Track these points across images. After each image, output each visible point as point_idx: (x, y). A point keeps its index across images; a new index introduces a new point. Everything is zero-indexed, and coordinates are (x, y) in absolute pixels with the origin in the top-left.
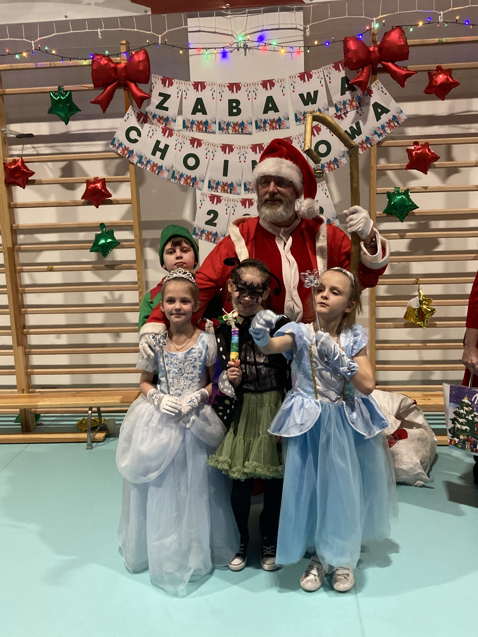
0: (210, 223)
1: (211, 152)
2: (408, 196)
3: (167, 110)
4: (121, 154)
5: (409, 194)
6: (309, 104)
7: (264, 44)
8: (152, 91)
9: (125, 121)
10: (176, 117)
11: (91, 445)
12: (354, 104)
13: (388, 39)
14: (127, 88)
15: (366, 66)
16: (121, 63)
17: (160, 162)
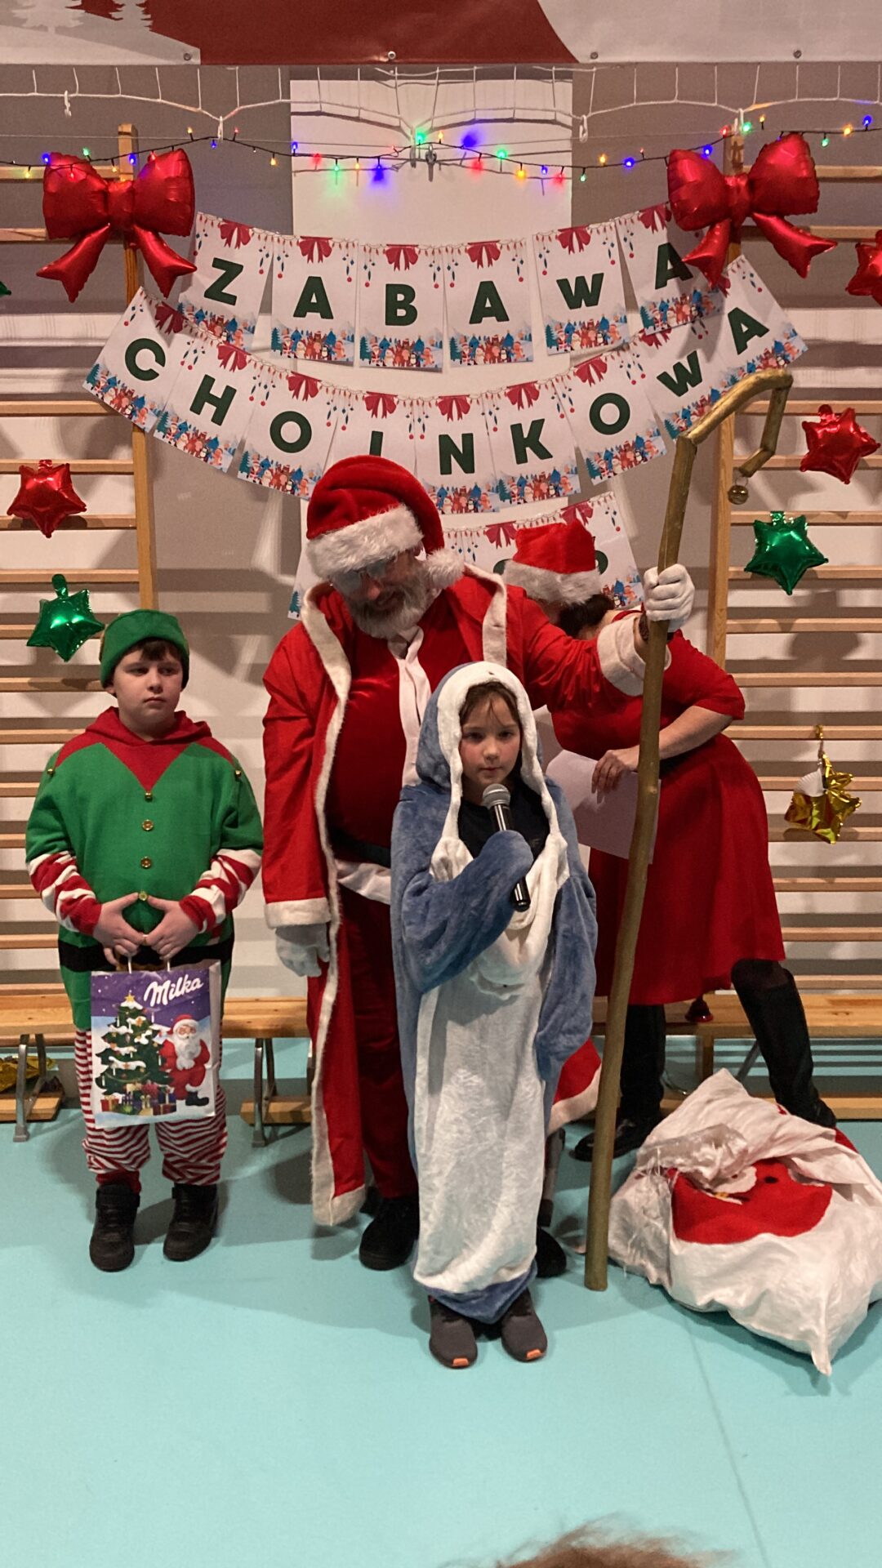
1: (340, 410)
2: (803, 534)
3: (234, 304)
4: (112, 406)
5: (807, 528)
6: (580, 306)
7: (478, 155)
8: (195, 253)
9: (126, 324)
10: (255, 321)
11: (26, 1129)
12: (686, 309)
13: (772, 162)
14: (131, 240)
15: (719, 221)
16: (119, 179)
17: (211, 430)
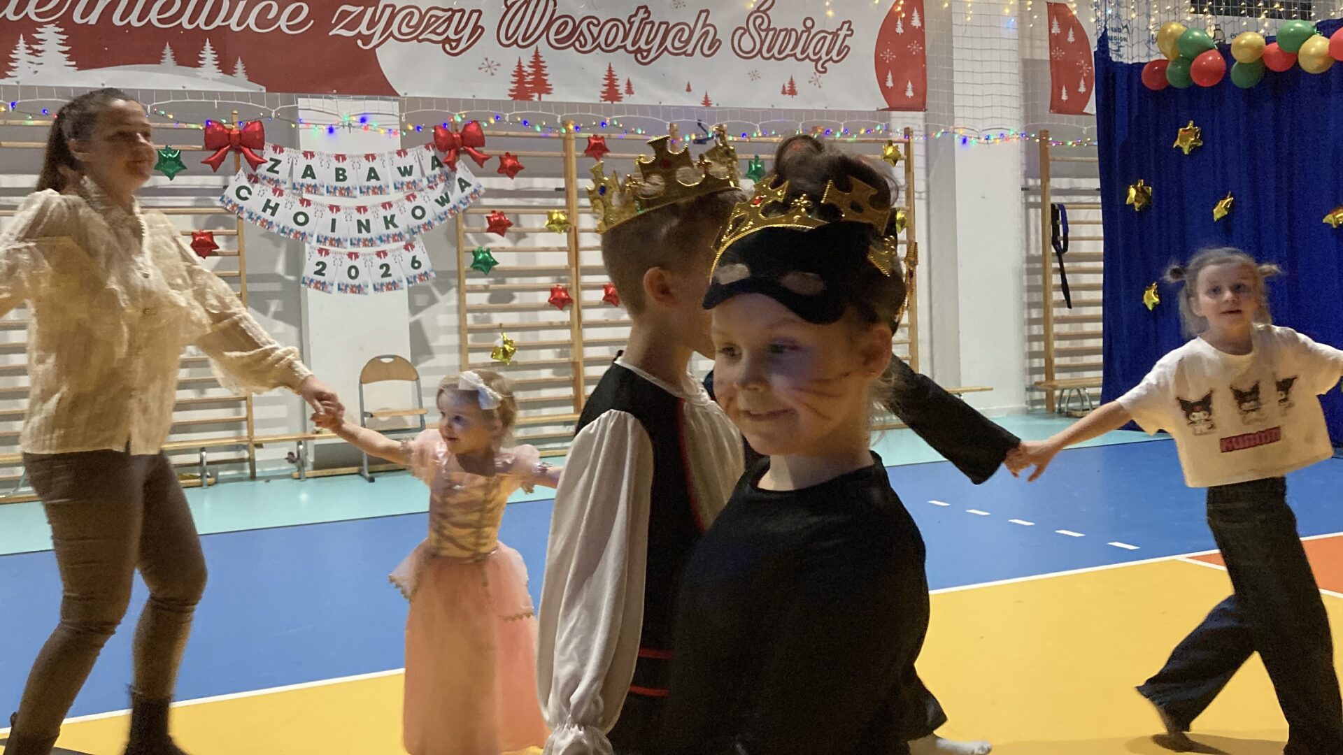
0: (319, 273)
1: (319, 211)
3: (278, 174)
4: (230, 210)
5: (491, 253)
6: (405, 176)
7: (366, 125)
8: (264, 156)
9: (235, 180)
10: (286, 180)
12: (443, 178)
13: (468, 130)
15: (452, 148)
16: (234, 129)
17: (270, 219)
